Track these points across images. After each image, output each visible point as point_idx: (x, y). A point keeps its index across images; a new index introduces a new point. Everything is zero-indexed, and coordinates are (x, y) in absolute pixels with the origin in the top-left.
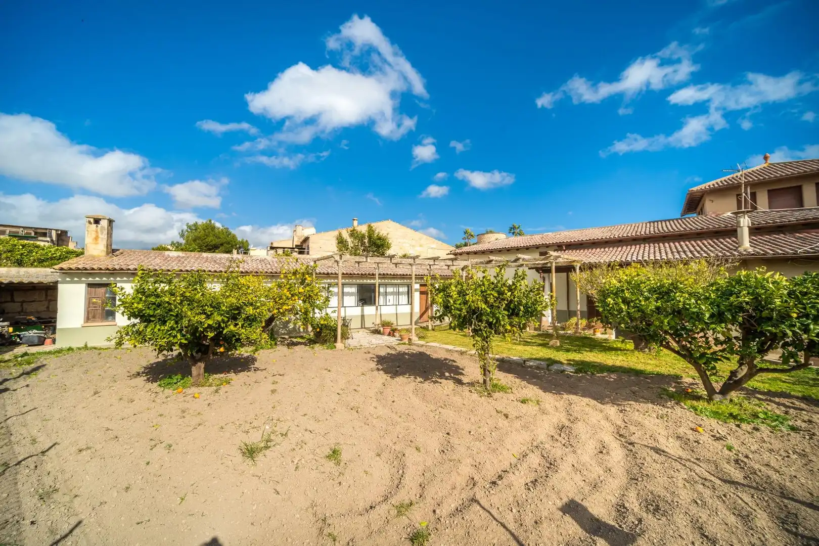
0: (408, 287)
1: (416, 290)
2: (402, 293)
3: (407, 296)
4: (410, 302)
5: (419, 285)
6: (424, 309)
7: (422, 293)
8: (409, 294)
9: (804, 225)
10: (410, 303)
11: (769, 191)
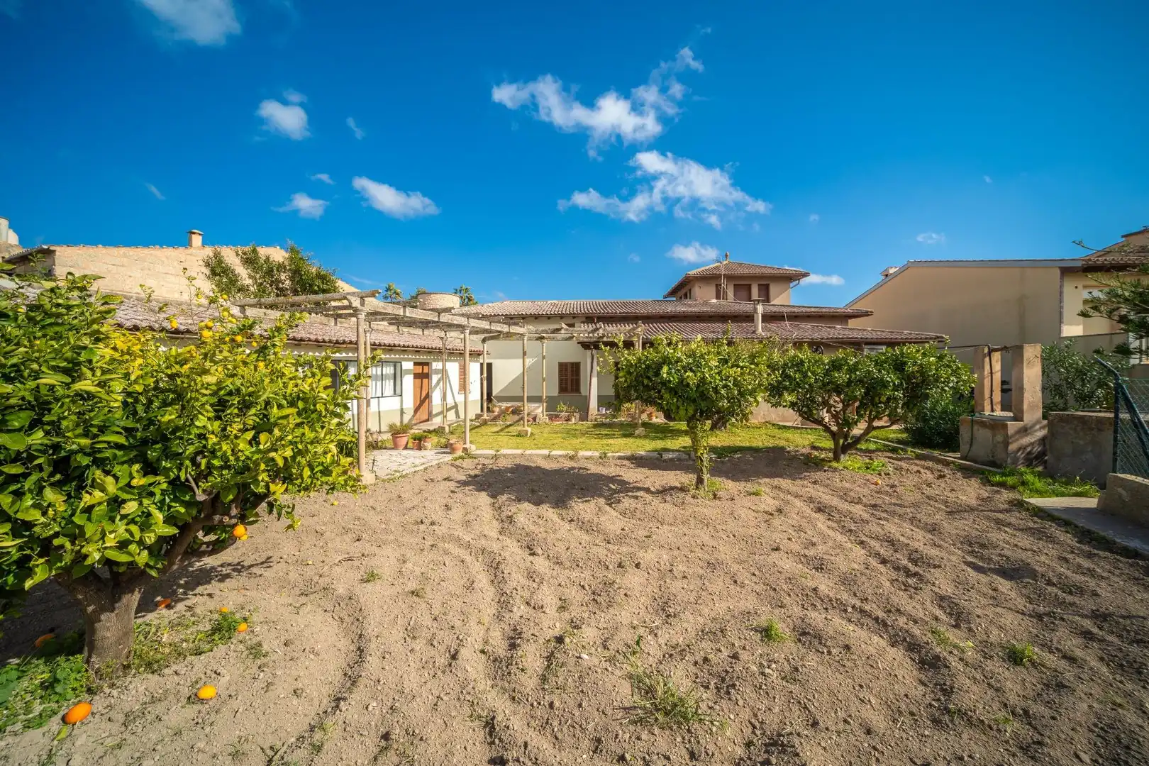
0: (395, 367)
1: (408, 372)
2: (387, 377)
3: (392, 382)
4: (398, 393)
5: (412, 363)
6: (418, 403)
7: (416, 376)
8: (397, 378)
9: (772, 316)
10: (398, 391)
11: (759, 285)
